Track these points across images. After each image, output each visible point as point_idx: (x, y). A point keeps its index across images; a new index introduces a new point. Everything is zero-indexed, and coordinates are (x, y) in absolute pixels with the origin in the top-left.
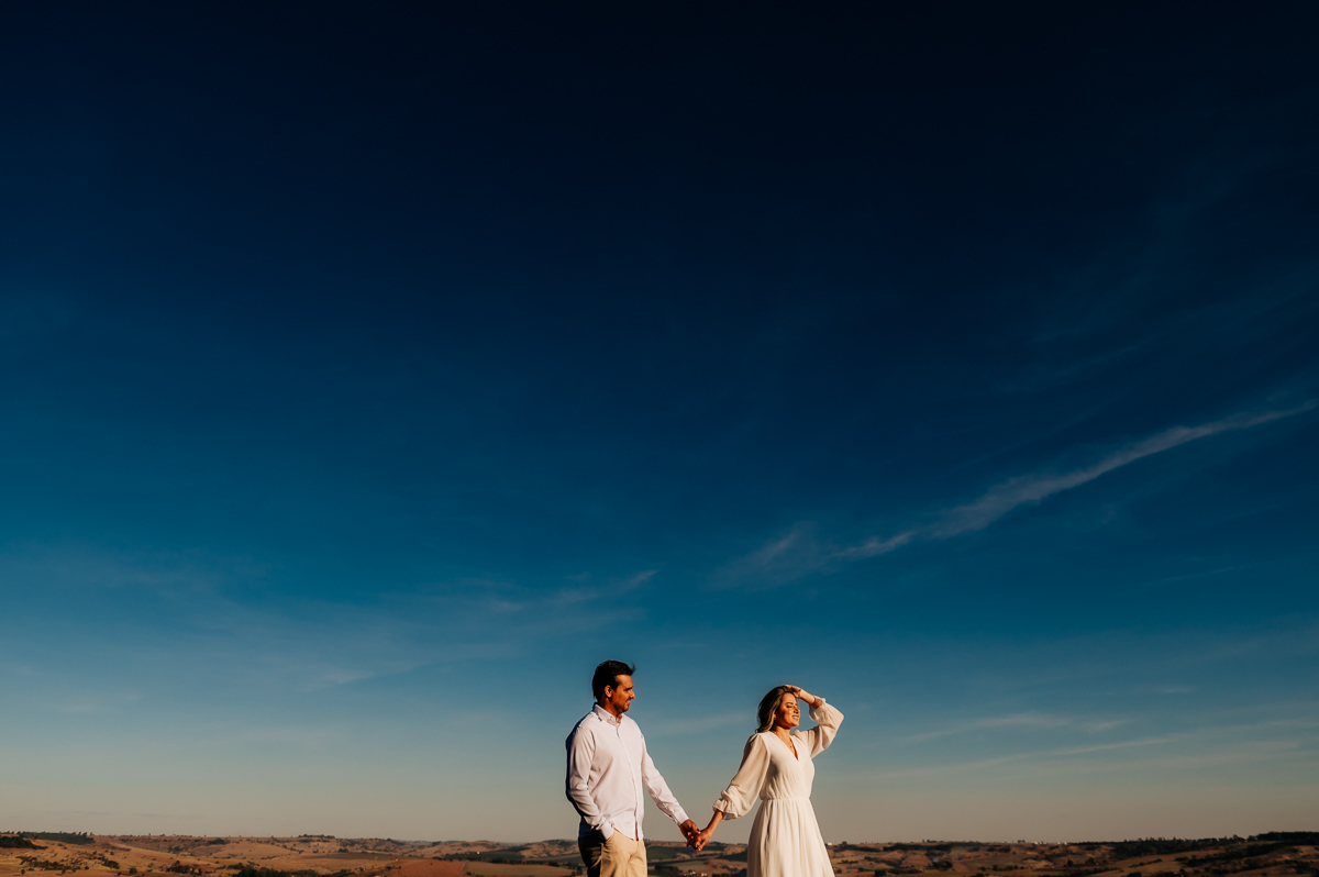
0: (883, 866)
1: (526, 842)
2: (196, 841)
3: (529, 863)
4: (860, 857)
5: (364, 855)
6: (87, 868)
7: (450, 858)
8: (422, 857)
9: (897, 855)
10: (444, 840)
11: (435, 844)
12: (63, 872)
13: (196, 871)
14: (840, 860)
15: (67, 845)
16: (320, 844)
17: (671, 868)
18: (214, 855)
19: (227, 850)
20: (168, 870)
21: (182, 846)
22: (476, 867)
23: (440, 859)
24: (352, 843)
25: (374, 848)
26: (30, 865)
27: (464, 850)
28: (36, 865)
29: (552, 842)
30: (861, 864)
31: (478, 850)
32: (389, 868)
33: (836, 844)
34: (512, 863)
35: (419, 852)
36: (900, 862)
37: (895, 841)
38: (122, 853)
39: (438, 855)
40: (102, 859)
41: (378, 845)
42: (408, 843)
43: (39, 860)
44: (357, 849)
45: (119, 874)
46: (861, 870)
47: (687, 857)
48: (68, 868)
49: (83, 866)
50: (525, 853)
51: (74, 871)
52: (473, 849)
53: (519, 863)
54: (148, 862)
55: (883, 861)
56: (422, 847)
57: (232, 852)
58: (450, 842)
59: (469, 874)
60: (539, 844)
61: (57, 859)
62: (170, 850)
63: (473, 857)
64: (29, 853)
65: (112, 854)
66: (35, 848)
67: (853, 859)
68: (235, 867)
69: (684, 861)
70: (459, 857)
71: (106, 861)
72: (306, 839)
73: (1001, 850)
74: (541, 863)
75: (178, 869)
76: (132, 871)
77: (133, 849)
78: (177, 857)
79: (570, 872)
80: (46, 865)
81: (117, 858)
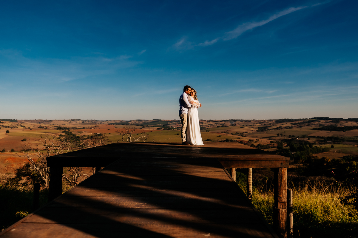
0: (219, 125)
1: (130, 120)
2: (45, 121)
3: (131, 125)
4: (214, 123)
5: (89, 124)
6: (17, 127)
7: (111, 124)
8: (104, 124)
9: (223, 123)
10: (109, 120)
11: (107, 121)
12: (11, 129)
13: (46, 128)
14: (209, 124)
15: (11, 122)
16: (77, 121)
17: (167, 126)
18: (50, 124)
19: (53, 123)
20: (38, 128)
21: (41, 122)
22: (117, 126)
23: (108, 124)
24: (85, 121)
25: (91, 122)
26: (2, 127)
27: (114, 122)
28: (4, 127)
29: (136, 120)
30: (214, 125)
31: (118, 122)
32: (95, 127)
33: (208, 120)
34: (127, 125)
35: (103, 123)
36: (224, 124)
37: (223, 119)
38: (26, 124)
39: (108, 123)
40: (21, 125)
41: (92, 121)
42: (100, 121)
43: (4, 126)
44: (87, 122)
45: (26, 129)
46: (214, 126)
47: (171, 123)
48: (12, 127)
49: (16, 127)
50: (130, 123)
51: (14, 128)
52: (116, 122)
53: (129, 125)
54: (33, 126)
55: (219, 124)
56: (103, 122)
57: (55, 123)
58: (110, 120)
59: (116, 128)
60: (133, 121)
61: (9, 125)
62: (38, 123)
63: (117, 124)
65: (23, 124)
66: (2, 123)
67: (212, 124)
68: (56, 127)
69: (170, 124)
70: (113, 124)
71: (22, 126)
72: (73, 120)
73: (248, 121)
74: (134, 125)
75: (41, 127)
76: (29, 128)
77: (28, 123)
78: (40, 125)
79: (141, 127)
80: (6, 127)
81: (25, 125)
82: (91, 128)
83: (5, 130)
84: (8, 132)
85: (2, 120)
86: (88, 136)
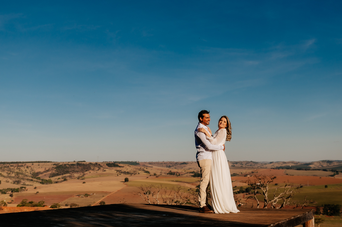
1: (311, 161)
2: (176, 163)
3: (313, 170)
5: (242, 167)
6: (139, 174)
7: (278, 168)
8: (266, 168)
10: (275, 161)
11: (271, 163)
12: (131, 175)
13: (178, 174)
15: (131, 166)
18: (184, 168)
19: (188, 166)
20: (168, 174)
21: (171, 165)
22: (289, 171)
23: (274, 169)
24: (237, 163)
25: (246, 165)
26: (120, 173)
27: (284, 165)
28: (122, 173)
29: (323, 161)
31: (290, 165)
32: (253, 172)
34: (306, 170)
35: (265, 166)
38: (150, 168)
39: (273, 167)
40: (144, 170)
41: (247, 163)
42: (260, 163)
43: (122, 171)
44: (239, 165)
45: (150, 175)
48: (133, 174)
49: (137, 173)
50: (311, 166)
51: (135, 174)
52: (288, 165)
53: (309, 170)
54: (160, 171)
56: (265, 164)
57: (190, 167)
58: (277, 162)
59: (287, 174)
60: (317, 162)
61: (128, 170)
62: (167, 167)
63: (288, 168)
64: (118, 169)
65: (147, 168)
66: (120, 167)
68: (192, 173)
70: (282, 168)
71: (145, 171)
74: (319, 170)
75: (171, 173)
76: (155, 175)
77: (154, 167)
78: (170, 169)
79: (332, 173)
80: (125, 173)
81: (149, 170)
82: (246, 175)
83: (123, 177)
84: (126, 180)
85: (120, 163)
86: (241, 188)
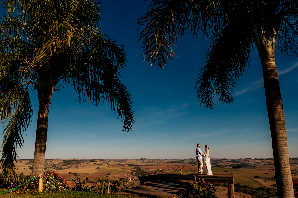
0: (266, 163)
1: (184, 159)
2: (122, 160)
3: (185, 163)
4: (260, 161)
5: (153, 162)
7: (169, 162)
8: (164, 162)
9: (269, 161)
10: (168, 159)
11: (166, 160)
13: (123, 165)
14: (255, 162)
15: (100, 161)
16: (144, 160)
17: (216, 164)
18: (125, 162)
19: (127, 161)
20: (118, 165)
21: (120, 161)
22: (174, 164)
24: (150, 160)
27: (172, 161)
28: (96, 164)
29: (190, 159)
30: (260, 163)
31: (175, 161)
32: (158, 164)
33: (254, 158)
34: (182, 163)
35: (163, 161)
36: (270, 162)
37: (268, 158)
38: (110, 162)
39: (167, 162)
40: (107, 163)
41: (155, 160)
42: (161, 159)
44: (151, 161)
45: (110, 166)
46: (260, 164)
47: (219, 161)
49: (104, 164)
50: (184, 161)
52: (174, 161)
53: (183, 163)
54: (114, 164)
55: (266, 162)
56: (163, 160)
57: (129, 162)
59: (173, 165)
60: (187, 159)
61: (99, 163)
62: (118, 161)
63: (174, 162)
64: (95, 162)
66: (95, 161)
67: (258, 162)
68: (130, 164)
69: (218, 162)
70: (171, 162)
72: (142, 159)
73: (296, 159)
74: (188, 163)
75: (120, 165)
76: (112, 165)
77: (112, 161)
78: (119, 163)
79: (194, 165)
80: (98, 164)
81: (109, 163)
82: (154, 166)
83: (97, 166)
84: (98, 168)
85: (95, 159)
86: (153, 172)
